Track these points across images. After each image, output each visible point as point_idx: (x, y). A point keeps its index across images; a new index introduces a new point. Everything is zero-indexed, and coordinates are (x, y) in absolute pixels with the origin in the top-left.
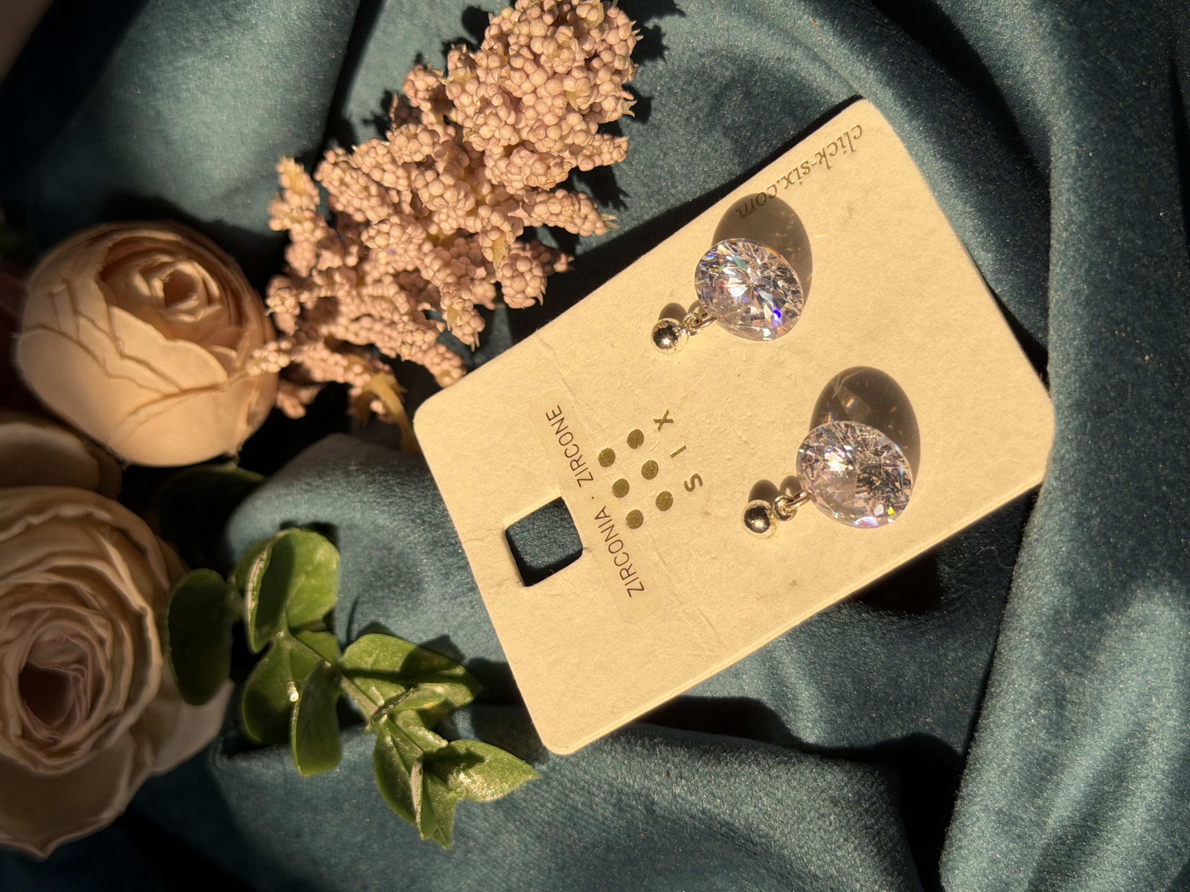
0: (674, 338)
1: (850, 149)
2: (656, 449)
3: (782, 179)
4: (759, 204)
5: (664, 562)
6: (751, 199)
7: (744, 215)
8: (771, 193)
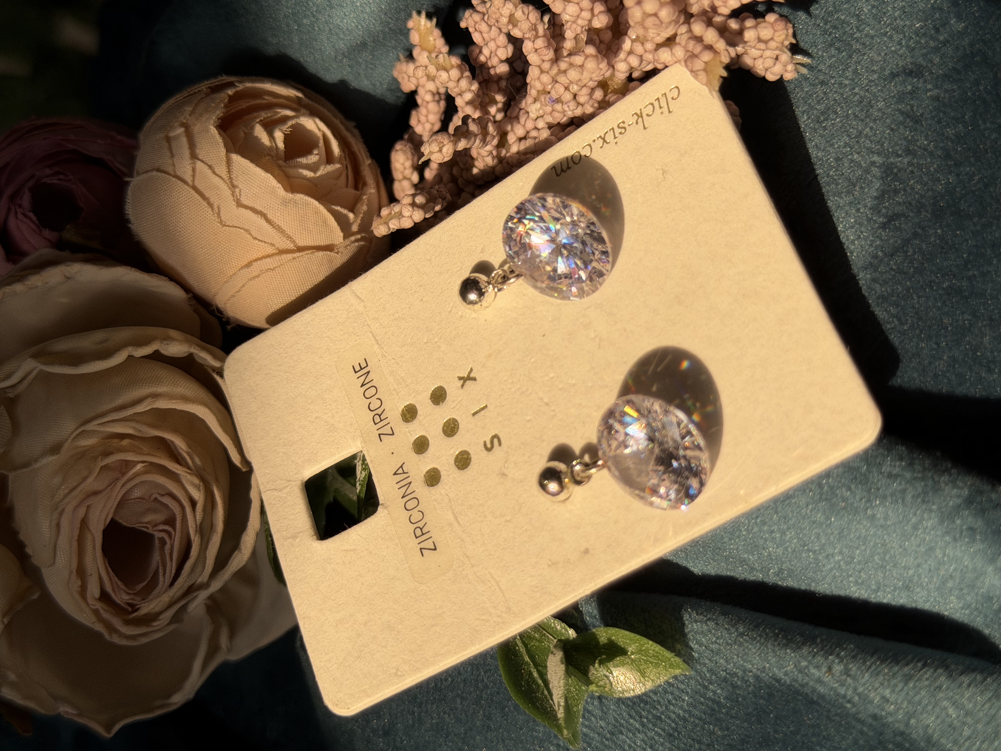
0: (481, 294)
1: (667, 110)
2: (458, 407)
3: (598, 138)
4: (574, 163)
5: (458, 522)
6: (567, 158)
7: (559, 172)
8: (586, 152)
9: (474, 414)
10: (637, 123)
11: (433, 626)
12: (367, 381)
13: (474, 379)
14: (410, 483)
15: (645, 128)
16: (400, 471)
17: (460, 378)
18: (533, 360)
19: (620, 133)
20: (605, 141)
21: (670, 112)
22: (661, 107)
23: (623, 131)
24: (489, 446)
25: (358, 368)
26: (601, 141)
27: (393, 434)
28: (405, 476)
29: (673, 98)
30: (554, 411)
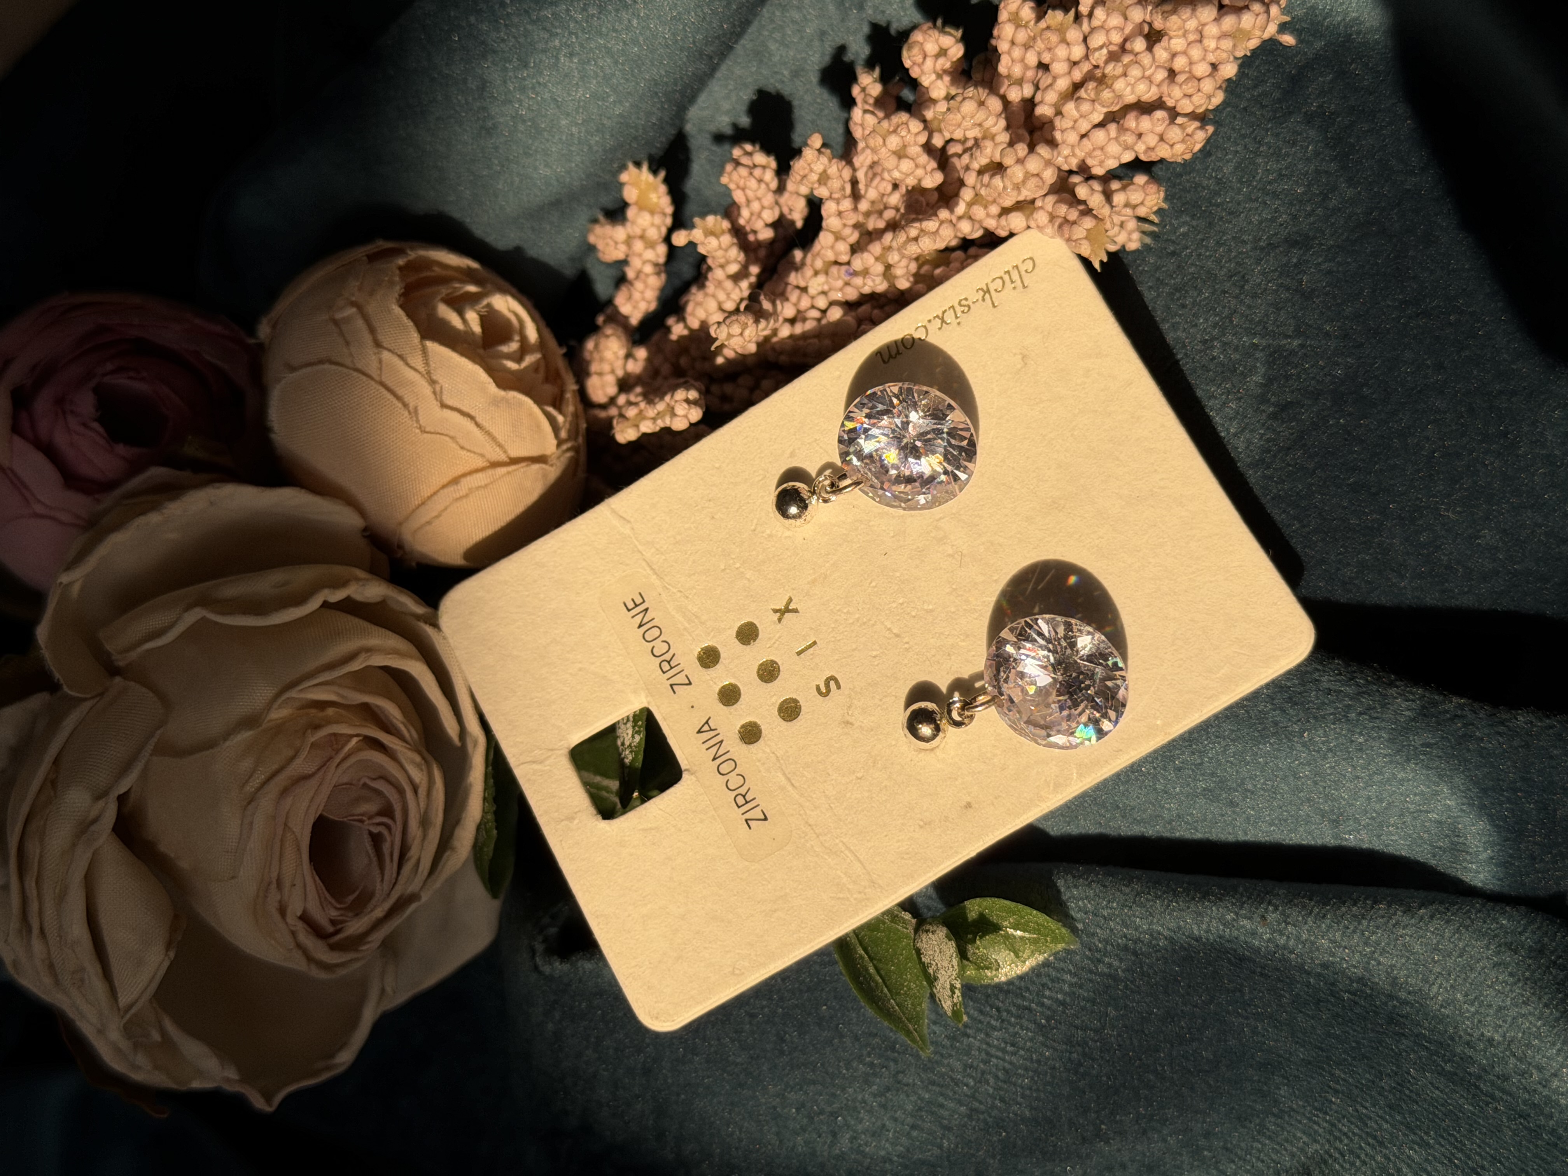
0: (804, 506)
1: (1021, 285)
2: (776, 645)
3: (935, 318)
4: (906, 348)
5: (792, 785)
6: (896, 342)
7: (886, 360)
8: (920, 334)
9: (799, 653)
10: (983, 300)
11: (775, 911)
12: (645, 620)
13: (796, 611)
14: (721, 742)
15: (994, 306)
16: (705, 728)
17: (776, 611)
18: (874, 584)
19: (963, 312)
20: (943, 321)
21: (1024, 287)
22: (1012, 282)
23: (966, 309)
24: (824, 690)
25: (631, 605)
26: (938, 322)
27: (690, 684)
28: (713, 733)
29: (1026, 271)
30: (907, 643)
